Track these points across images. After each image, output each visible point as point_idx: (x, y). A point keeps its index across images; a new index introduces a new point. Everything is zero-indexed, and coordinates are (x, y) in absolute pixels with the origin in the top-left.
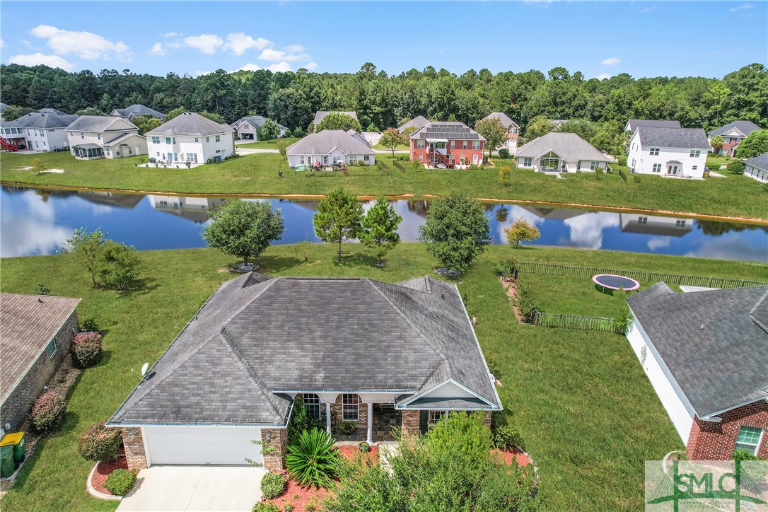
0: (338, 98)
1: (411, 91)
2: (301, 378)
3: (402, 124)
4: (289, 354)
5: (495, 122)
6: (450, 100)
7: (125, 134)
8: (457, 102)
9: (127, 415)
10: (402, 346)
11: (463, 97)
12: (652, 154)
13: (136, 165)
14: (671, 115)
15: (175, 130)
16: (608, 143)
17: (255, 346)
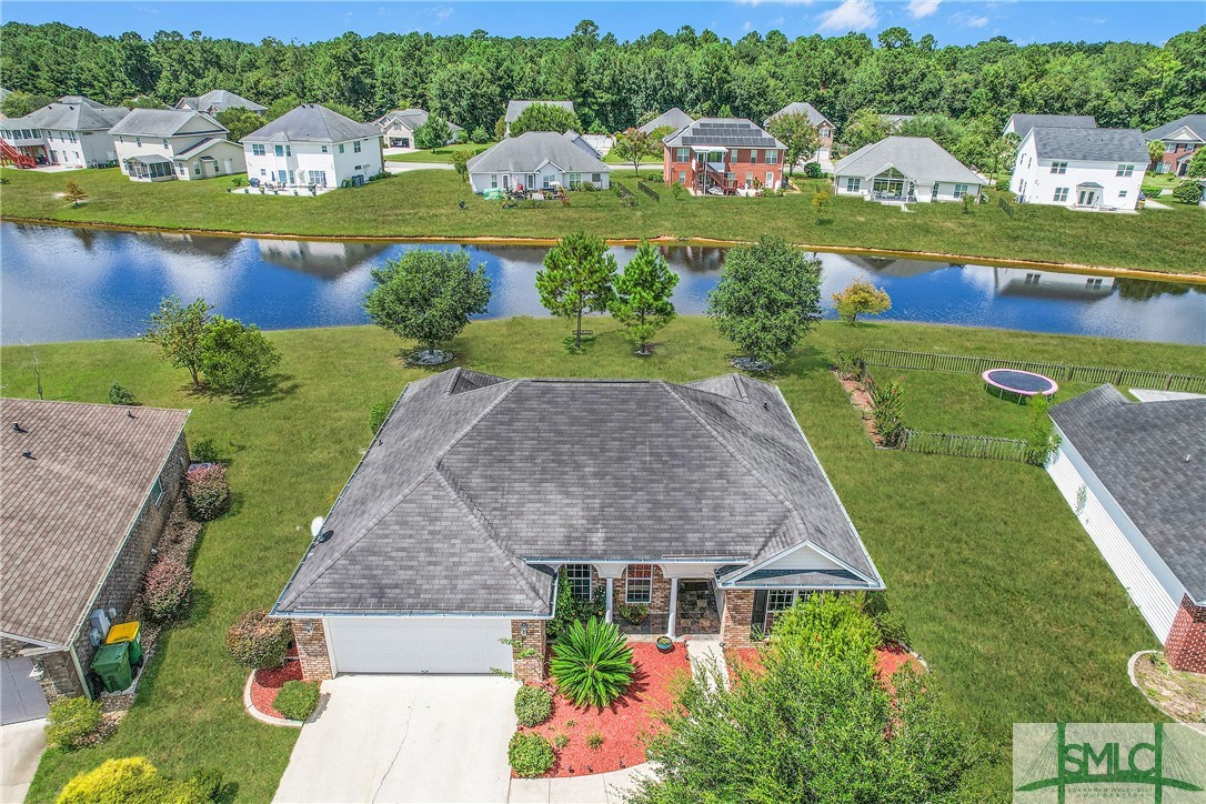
0: (542, 78)
1: (660, 67)
2: (568, 540)
3: (646, 121)
4: (547, 502)
5: (799, 119)
6: (722, 81)
7: (207, 139)
8: (733, 86)
9: (301, 600)
10: (724, 490)
11: (744, 77)
12: (1054, 171)
13: (229, 190)
14: (1080, 105)
15: (289, 133)
16: (981, 153)
17: (492, 489)
